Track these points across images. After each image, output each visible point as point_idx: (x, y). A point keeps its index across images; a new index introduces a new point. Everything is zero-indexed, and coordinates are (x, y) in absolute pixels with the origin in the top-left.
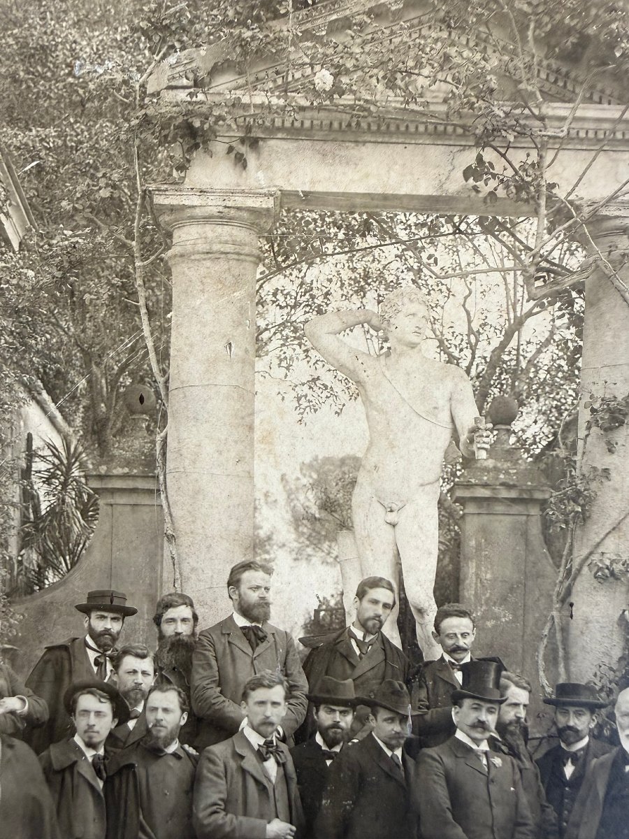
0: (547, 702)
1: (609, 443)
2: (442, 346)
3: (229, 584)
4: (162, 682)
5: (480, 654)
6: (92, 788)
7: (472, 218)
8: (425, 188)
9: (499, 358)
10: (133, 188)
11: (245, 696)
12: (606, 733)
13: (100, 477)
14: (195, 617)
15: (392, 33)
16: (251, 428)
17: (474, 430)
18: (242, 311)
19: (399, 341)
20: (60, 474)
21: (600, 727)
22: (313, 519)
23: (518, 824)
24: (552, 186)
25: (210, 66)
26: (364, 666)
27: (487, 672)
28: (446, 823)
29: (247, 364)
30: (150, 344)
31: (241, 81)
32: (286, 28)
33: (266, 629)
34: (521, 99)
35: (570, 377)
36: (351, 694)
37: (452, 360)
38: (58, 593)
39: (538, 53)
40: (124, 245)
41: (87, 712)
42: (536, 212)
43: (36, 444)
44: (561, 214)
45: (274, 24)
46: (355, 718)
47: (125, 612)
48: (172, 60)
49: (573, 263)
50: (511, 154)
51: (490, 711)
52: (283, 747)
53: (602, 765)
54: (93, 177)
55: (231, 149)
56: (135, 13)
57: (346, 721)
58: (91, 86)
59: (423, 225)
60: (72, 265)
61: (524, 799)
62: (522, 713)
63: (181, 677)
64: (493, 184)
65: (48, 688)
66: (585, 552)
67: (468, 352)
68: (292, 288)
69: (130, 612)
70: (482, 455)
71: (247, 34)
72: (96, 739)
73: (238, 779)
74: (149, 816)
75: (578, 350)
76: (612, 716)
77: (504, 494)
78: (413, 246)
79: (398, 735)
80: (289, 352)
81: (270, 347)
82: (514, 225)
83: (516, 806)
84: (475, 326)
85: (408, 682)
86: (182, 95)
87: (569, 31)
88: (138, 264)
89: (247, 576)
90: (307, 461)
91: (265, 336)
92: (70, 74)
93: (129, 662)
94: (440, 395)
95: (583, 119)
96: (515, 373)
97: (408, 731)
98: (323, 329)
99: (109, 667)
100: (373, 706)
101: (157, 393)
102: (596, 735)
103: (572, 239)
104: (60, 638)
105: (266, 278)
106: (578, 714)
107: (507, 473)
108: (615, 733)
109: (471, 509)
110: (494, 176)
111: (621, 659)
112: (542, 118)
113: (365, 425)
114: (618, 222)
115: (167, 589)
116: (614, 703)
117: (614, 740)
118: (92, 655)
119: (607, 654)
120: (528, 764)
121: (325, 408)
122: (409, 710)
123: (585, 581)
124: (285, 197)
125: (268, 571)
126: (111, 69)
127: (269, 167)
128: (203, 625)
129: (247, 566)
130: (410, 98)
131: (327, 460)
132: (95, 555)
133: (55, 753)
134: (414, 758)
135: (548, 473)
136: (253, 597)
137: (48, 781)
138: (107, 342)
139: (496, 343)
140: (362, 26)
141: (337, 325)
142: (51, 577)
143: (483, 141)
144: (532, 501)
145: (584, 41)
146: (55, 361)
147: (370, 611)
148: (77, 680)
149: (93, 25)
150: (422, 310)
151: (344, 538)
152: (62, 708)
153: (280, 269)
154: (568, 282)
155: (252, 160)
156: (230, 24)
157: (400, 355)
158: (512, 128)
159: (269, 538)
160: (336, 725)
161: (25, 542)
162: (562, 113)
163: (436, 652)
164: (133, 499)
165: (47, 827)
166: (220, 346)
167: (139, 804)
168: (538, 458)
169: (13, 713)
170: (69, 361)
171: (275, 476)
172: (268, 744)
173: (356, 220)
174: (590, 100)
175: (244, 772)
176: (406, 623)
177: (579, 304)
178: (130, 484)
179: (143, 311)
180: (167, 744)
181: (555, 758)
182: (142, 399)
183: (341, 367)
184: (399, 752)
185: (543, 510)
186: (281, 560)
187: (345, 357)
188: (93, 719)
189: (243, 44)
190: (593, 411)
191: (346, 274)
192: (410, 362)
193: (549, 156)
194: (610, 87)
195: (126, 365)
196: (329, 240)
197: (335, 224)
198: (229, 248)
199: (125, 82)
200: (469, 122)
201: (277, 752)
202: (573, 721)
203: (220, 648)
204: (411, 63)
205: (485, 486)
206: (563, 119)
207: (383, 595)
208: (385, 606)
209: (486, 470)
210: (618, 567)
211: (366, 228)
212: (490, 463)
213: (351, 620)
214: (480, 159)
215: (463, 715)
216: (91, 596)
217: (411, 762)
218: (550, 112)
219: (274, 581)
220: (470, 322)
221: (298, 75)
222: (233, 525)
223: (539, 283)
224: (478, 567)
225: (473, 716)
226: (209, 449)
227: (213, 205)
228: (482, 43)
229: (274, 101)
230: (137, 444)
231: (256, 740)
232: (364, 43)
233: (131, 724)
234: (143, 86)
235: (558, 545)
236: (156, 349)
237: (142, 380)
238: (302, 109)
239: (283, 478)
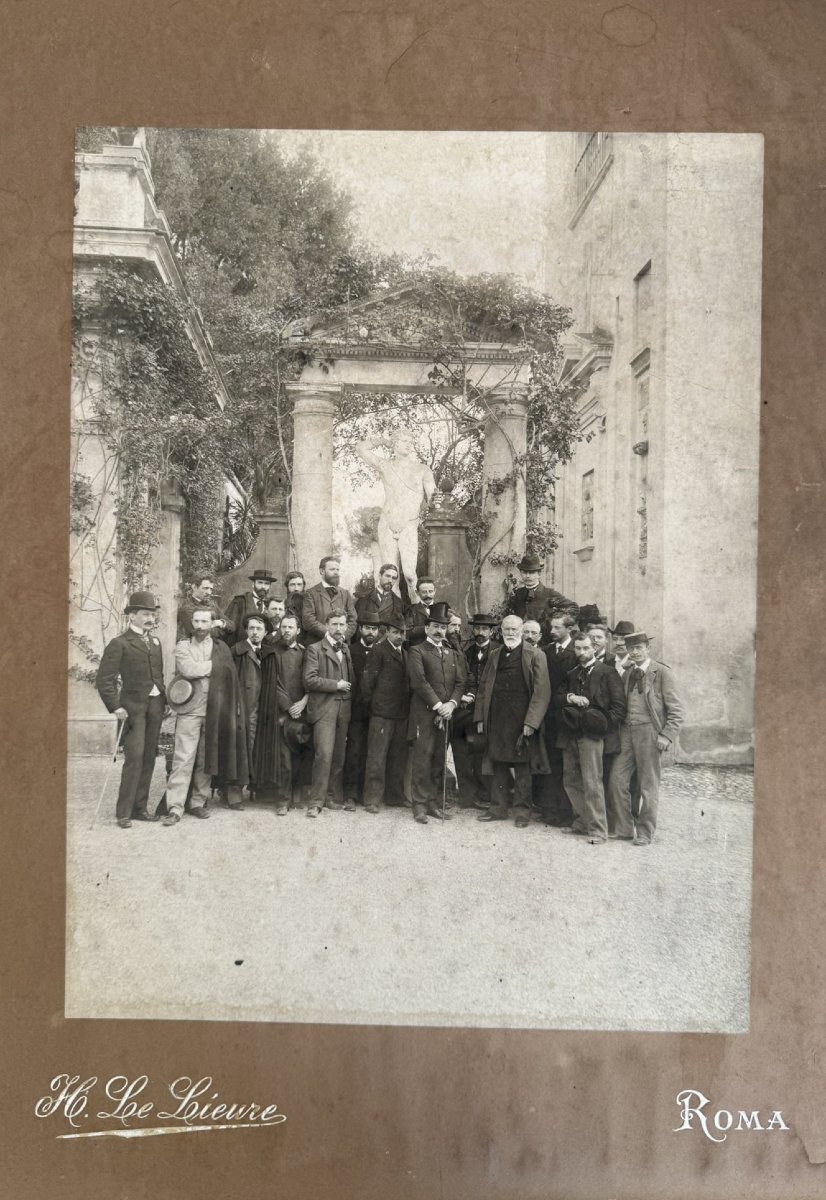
0: (470, 623)
1: (497, 500)
2: (419, 455)
3: (321, 567)
4: (288, 614)
5: (438, 600)
6: (256, 664)
7: (432, 396)
8: (410, 382)
9: (446, 461)
10: (276, 382)
11: (327, 621)
12: (498, 638)
13: (260, 516)
14: (304, 583)
15: (395, 310)
16: (330, 493)
17: (434, 495)
18: (326, 439)
19: (400, 453)
20: (242, 515)
21: (494, 635)
22: (360, 537)
23: (456, 682)
24: (469, 381)
25: (311, 326)
26: (383, 607)
27: (441, 609)
28: (422, 681)
29: (329, 463)
30: (284, 454)
31: (326, 333)
32: (346, 308)
33: (338, 589)
34: (454, 340)
35: (478, 470)
36: (378, 620)
37: (424, 462)
38: (240, 571)
39: (462, 319)
40: (272, 409)
41: (253, 628)
42: (462, 393)
43: (231, 500)
44: (472, 393)
45: (341, 307)
46: (379, 632)
47: (271, 580)
48: (294, 323)
49: (480, 416)
50: (450, 366)
51: (443, 628)
52: (346, 645)
53: (496, 653)
54: (258, 377)
55: (321, 364)
56: (277, 302)
57: (375, 633)
58: (257, 335)
59: (410, 399)
60: (248, 417)
61: (459, 670)
62: (458, 629)
63: (297, 611)
64: (442, 380)
65: (235, 615)
66: (486, 552)
67: (431, 458)
68: (349, 428)
69: (275, 580)
70: (438, 506)
71: (329, 311)
72: (258, 640)
73: (324, 660)
74: (282, 677)
75: (482, 457)
76: (500, 630)
77: (449, 524)
78: (405, 409)
79: (399, 640)
80: (348, 458)
81: (340, 456)
82: (452, 399)
83: (456, 672)
84: (434, 446)
85: (404, 614)
86: (299, 339)
87: (477, 309)
88: (278, 417)
89: (329, 564)
90: (357, 508)
91: (337, 451)
92: (248, 329)
93: (273, 604)
94: (418, 478)
95: (483, 349)
96: (453, 468)
97: (404, 638)
98: (364, 448)
99: (264, 606)
100: (388, 626)
101: (287, 478)
102: (493, 639)
103: (479, 405)
104: (241, 592)
105: (337, 424)
106: (484, 629)
107: (450, 515)
108: (501, 638)
109: (433, 531)
110: (442, 376)
111: (504, 602)
112: (464, 349)
113: (383, 492)
114: (500, 397)
115: (291, 570)
116: (501, 623)
117: (501, 641)
118: (256, 601)
119: (497, 600)
120: (461, 653)
121: (365, 484)
122: (405, 628)
123: (486, 566)
124: (346, 386)
125: (339, 561)
126: (266, 327)
127: (339, 373)
128: (307, 587)
129: (328, 559)
130: (404, 340)
131: (366, 509)
132: (258, 553)
133: (238, 646)
134: (407, 650)
135: (469, 514)
136: (331, 573)
137: (235, 660)
138: (264, 453)
139: (444, 454)
140: (381, 307)
141: (371, 446)
142: (237, 563)
143: (437, 360)
144: (460, 528)
145: (483, 313)
146: (240, 462)
147: (386, 580)
148: (248, 612)
149: (258, 307)
150: (410, 439)
151: (374, 546)
152: (241, 626)
153: (344, 420)
154: (477, 426)
155: (331, 369)
156: (320, 306)
157: (400, 459)
158: (451, 354)
159: (339, 545)
160: (370, 635)
161: (225, 546)
162: (474, 347)
163: (417, 600)
164: (276, 527)
165: (234, 683)
166: (316, 455)
167: (277, 672)
168: (464, 508)
169: (218, 627)
170: (246, 463)
171: (342, 516)
172: (338, 644)
173: (379, 397)
174: (486, 340)
175: (327, 657)
176: (403, 585)
177: (482, 436)
178: (274, 520)
179: (281, 439)
180: (291, 643)
181: (474, 650)
182: (280, 480)
183: (373, 465)
184: (400, 648)
185: (467, 531)
186: (345, 556)
187: (374, 461)
188: (256, 631)
189: (326, 315)
190: (489, 485)
191: (374, 422)
192: (404, 463)
193: (468, 367)
194: (495, 334)
195: (273, 464)
196: (366, 406)
197: (369, 399)
198: (320, 410)
199: (273, 333)
200: (431, 351)
201: (342, 647)
202: (482, 632)
203: (315, 597)
204: (403, 324)
205: (440, 521)
206: (474, 349)
207: (392, 573)
208: (393, 578)
209: (440, 513)
210: (502, 559)
211: (383, 401)
212: (442, 510)
213: (377, 584)
214: (435, 368)
215: (430, 630)
216: (256, 573)
217: (406, 653)
218: (468, 346)
219: (341, 566)
220: (431, 444)
221: (352, 330)
222: (322, 539)
223: (464, 426)
224: (437, 559)
225: (434, 631)
226: (311, 503)
227: (313, 390)
228: (436, 314)
229: (341, 342)
230: (277, 501)
231: (333, 642)
232: (382, 315)
233: (274, 634)
234: (281, 335)
235: (474, 548)
236: (287, 456)
237: (280, 471)
238: (354, 346)
239: (345, 517)
